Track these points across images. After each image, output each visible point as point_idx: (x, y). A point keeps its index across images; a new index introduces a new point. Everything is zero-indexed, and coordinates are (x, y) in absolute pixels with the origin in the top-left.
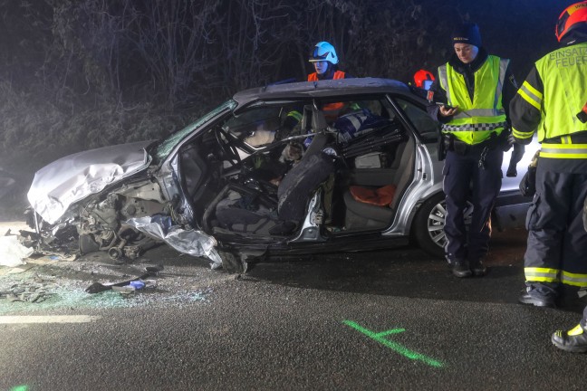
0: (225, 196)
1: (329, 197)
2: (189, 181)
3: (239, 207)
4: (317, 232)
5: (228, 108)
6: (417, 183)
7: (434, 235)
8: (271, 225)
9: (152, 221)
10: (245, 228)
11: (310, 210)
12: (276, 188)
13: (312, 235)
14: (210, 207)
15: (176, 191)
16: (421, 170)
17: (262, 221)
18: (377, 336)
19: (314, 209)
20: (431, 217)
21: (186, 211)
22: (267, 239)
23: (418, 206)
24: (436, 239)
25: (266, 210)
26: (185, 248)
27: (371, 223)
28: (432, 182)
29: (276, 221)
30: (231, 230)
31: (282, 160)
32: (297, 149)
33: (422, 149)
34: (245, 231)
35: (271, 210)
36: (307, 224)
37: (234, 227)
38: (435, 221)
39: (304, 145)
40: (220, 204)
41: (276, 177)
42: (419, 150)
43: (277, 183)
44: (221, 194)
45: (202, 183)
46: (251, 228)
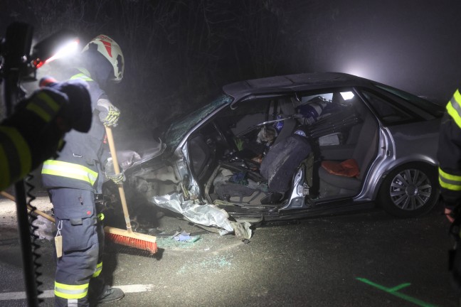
0: (219, 173)
1: (310, 172)
2: (195, 163)
3: (234, 182)
4: (303, 202)
5: (226, 103)
6: (381, 158)
7: (395, 200)
8: (263, 196)
9: (172, 199)
10: (241, 199)
11: (296, 184)
12: (258, 165)
13: (298, 204)
14: (209, 183)
15: (186, 172)
16: (384, 148)
17: (255, 193)
18: (391, 291)
19: (300, 183)
20: (392, 184)
21: (194, 188)
22: (261, 208)
23: (384, 177)
24: (397, 202)
25: (255, 184)
26: (198, 220)
27: (342, 191)
28: (394, 158)
29: (266, 193)
30: (229, 201)
31: (259, 141)
32: (271, 132)
33: (385, 131)
34: (241, 202)
35: (258, 183)
36: (294, 195)
37: (232, 199)
38: (396, 188)
39: (276, 129)
40: (216, 181)
41: (256, 156)
42: (383, 132)
43: (258, 161)
44: (216, 171)
45: (206, 164)
46: (246, 199)
